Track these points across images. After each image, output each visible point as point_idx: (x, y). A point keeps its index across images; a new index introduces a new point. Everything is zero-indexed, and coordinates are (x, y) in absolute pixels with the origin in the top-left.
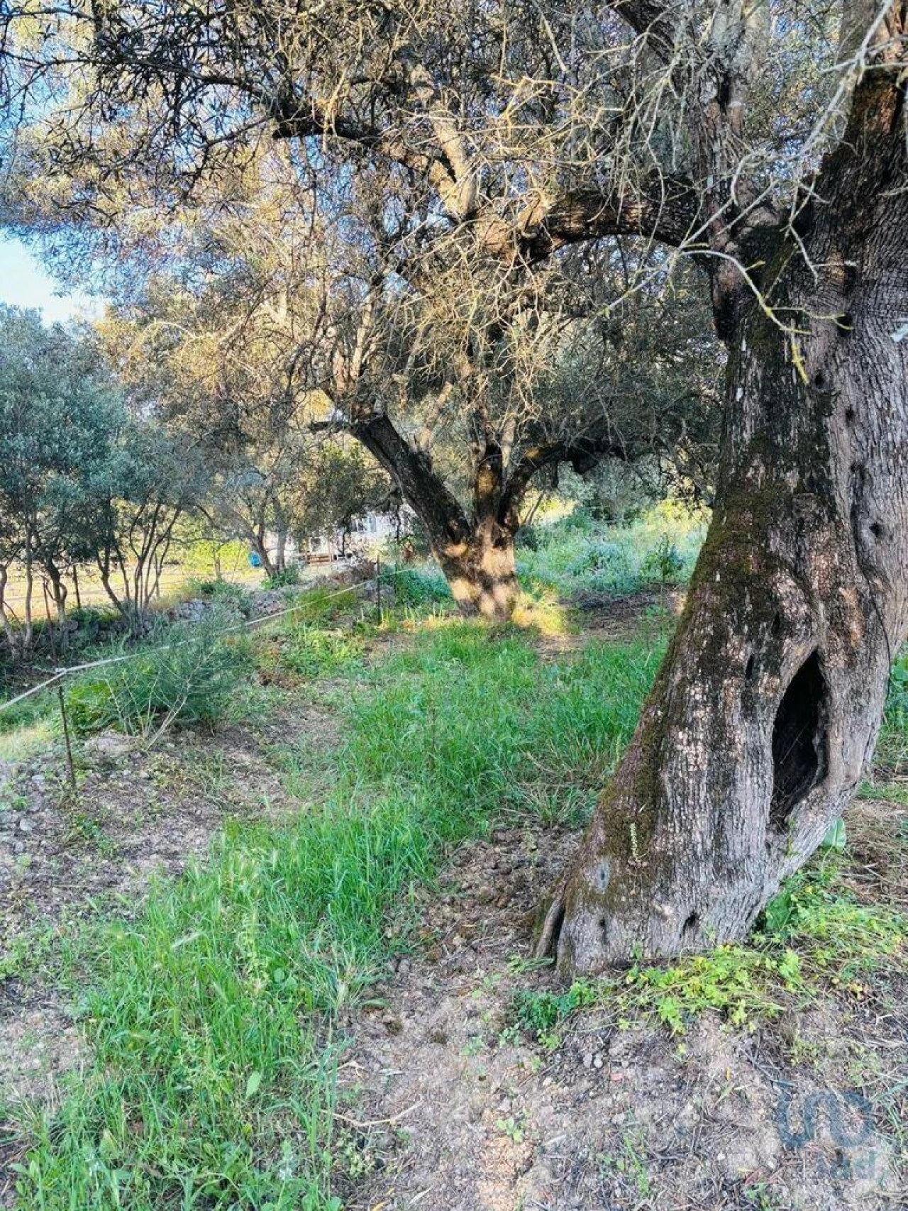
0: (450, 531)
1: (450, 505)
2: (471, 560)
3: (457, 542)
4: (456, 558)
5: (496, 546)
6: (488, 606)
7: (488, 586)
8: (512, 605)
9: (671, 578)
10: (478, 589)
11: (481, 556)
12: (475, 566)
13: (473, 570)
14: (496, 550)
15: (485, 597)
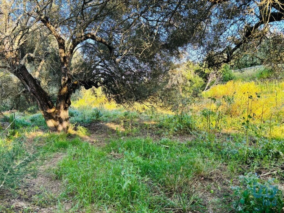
0: (48, 104)
1: (48, 96)
2: (56, 114)
3: (51, 108)
4: (50, 113)
5: (64, 110)
6: (60, 128)
7: (61, 122)
8: (68, 127)
9: (98, 119)
10: (58, 123)
11: (60, 113)
12: (58, 116)
13: (57, 117)
14: (64, 111)
15: (60, 125)
